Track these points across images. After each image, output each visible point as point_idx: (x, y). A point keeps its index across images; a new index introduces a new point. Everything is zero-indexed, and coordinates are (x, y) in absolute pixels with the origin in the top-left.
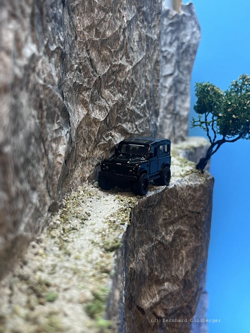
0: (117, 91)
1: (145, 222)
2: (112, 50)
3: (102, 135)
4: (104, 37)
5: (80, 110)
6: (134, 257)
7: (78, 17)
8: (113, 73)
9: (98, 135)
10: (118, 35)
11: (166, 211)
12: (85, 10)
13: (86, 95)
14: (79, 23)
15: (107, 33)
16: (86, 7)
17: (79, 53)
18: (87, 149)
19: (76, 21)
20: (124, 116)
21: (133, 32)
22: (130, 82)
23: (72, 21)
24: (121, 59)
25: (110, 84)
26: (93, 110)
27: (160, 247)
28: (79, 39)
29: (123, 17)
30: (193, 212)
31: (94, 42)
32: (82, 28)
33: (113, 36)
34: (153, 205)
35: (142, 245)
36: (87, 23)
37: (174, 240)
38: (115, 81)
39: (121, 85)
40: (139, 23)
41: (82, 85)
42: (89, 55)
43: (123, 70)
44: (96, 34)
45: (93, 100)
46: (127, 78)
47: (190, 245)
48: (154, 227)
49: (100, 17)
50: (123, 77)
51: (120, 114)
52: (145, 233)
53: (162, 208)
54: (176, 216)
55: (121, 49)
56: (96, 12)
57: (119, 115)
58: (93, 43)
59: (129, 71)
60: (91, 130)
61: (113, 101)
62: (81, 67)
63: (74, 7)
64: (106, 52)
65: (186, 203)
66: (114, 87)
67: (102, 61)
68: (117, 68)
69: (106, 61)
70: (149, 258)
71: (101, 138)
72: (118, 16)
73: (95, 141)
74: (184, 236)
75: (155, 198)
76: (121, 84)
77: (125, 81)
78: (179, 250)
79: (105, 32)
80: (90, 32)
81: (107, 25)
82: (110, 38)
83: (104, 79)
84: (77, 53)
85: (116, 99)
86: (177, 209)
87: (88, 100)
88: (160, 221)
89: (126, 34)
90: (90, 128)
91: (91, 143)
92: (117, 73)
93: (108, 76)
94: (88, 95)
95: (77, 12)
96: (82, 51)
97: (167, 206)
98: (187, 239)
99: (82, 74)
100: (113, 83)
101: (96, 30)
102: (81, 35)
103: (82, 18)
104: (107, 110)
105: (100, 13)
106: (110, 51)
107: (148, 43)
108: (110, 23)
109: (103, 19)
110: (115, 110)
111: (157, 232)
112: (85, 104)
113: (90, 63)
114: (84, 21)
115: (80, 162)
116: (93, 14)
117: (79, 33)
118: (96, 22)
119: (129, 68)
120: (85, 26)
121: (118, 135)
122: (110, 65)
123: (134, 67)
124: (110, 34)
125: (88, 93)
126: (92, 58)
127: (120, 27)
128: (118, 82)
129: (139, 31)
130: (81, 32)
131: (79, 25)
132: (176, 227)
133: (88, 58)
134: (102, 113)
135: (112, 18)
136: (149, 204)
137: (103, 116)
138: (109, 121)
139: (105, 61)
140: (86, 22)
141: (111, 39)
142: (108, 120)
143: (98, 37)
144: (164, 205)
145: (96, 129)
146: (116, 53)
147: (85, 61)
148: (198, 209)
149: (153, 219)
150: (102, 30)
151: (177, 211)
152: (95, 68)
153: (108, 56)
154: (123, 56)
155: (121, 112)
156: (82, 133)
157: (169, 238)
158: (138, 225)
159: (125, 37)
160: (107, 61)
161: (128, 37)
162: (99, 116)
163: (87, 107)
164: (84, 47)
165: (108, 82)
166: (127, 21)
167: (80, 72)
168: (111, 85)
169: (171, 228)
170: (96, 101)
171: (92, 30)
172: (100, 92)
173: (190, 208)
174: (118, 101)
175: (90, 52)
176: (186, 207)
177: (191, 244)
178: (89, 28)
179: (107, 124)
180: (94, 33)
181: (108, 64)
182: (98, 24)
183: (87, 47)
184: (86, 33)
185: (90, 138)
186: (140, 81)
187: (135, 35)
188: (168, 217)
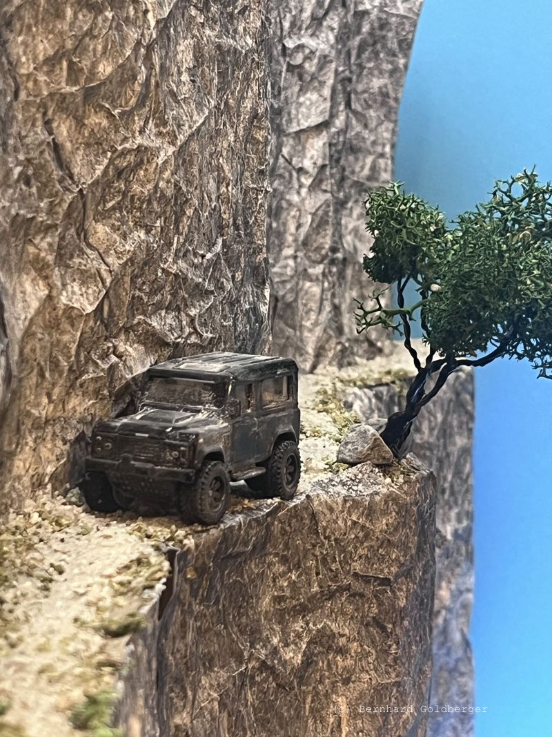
0: (131, 224)
1: (217, 602)
2: (116, 112)
3: (89, 353)
4: (91, 81)
5: (28, 287)
6: (186, 696)
7: (20, 39)
8: (119, 173)
9: (78, 355)
10: (133, 69)
11: (283, 574)
12: (40, 17)
13: (44, 245)
14: (25, 53)
15: (101, 68)
16: (41, 9)
17: (23, 133)
18: (49, 395)
19: (15, 51)
20: (153, 293)
21: (177, 44)
22: (170, 192)
23: (6, 51)
24: (142, 132)
25: (110, 205)
26: (64, 285)
27: (265, 680)
28: (23, 95)
29: (146, 11)
30: (367, 580)
31: (65, 98)
32: (32, 66)
33: (117, 73)
34: (239, 554)
35: (211, 669)
36: (45, 49)
37: (308, 661)
38: (124, 194)
39: (144, 206)
40: (193, 12)
41: (33, 218)
42: (51, 133)
43: (148, 162)
44: (69, 75)
45: (62, 255)
46: (162, 184)
47: (359, 680)
48: (244, 620)
49: (81, 27)
50: (149, 181)
51: (140, 290)
52: (218, 634)
53: (270, 565)
54: (315, 589)
55: (141, 103)
56: (68, 18)
57: (137, 293)
58: (62, 101)
59: (166, 162)
60: (59, 341)
61: (119, 255)
62: (30, 172)
63: (12, 16)
64: (96, 120)
65: (343, 550)
66: (121, 212)
67: (88, 145)
68: (131, 158)
69: (99, 144)
70: (230, 707)
71: (87, 362)
72: (132, 12)
73: (71, 370)
74: (342, 651)
75: (247, 533)
76: (143, 203)
77: (156, 192)
78: (327, 695)
79: (94, 65)
80: (52, 71)
81: (100, 47)
82: (109, 79)
83: (93, 193)
84: (19, 133)
85: (128, 247)
86: (317, 567)
87: (50, 258)
88: (266, 603)
89: (156, 60)
90: (56, 335)
91: (60, 376)
92: (132, 171)
93: (104, 184)
94: (50, 245)
95: (18, 26)
96: (33, 125)
97: (284, 560)
98: (349, 662)
99: (34, 190)
100: (118, 203)
101: (71, 65)
102: (30, 85)
103: (30, 39)
104: (103, 281)
105: (80, 17)
106: (110, 115)
107: (223, 66)
108: (107, 40)
109: (90, 33)
110: (127, 279)
111: (254, 635)
112: (41, 269)
113: (52, 155)
114: (36, 46)
115: (30, 432)
116: (62, 23)
117: (24, 78)
118: (69, 44)
119: (166, 152)
120: (41, 57)
121: (135, 349)
122: (109, 154)
123: (181, 147)
124: (109, 70)
125: (49, 239)
126: (60, 140)
127: (139, 43)
128: (133, 197)
129: (193, 36)
130: (29, 76)
131: (23, 59)
132: (315, 625)
133: (49, 143)
134: (90, 291)
135: (114, 25)
136: (227, 549)
137: (91, 298)
138: (111, 310)
139: (97, 143)
140: (41, 47)
141: (111, 82)
142: (106, 308)
143: (76, 82)
144: (276, 555)
145: (70, 338)
146: (128, 115)
147: (42, 153)
148: (382, 571)
149: (242, 596)
150: (85, 64)
151: (318, 574)
152: (69, 169)
153: (104, 130)
154: (146, 122)
155: (144, 283)
156: (33, 350)
157: (293, 656)
158: (196, 608)
159: (151, 68)
160: (101, 144)
161: (162, 66)
162: (82, 298)
163: (46, 277)
164: (39, 116)
165: (105, 201)
166: (158, 22)
167: (28, 183)
168: (113, 208)
169: (298, 626)
170: (72, 257)
171: (58, 67)
172: (82, 232)
173: (357, 566)
174: (134, 253)
175: (55, 125)
176: (345, 562)
177: (365, 677)
178: (51, 62)
179: (102, 322)
180: (65, 73)
181: (104, 152)
182: (75, 49)
183: (45, 114)
184: (42, 78)
185: (55, 365)
186: (201, 187)
187: (184, 52)
188: (288, 593)
